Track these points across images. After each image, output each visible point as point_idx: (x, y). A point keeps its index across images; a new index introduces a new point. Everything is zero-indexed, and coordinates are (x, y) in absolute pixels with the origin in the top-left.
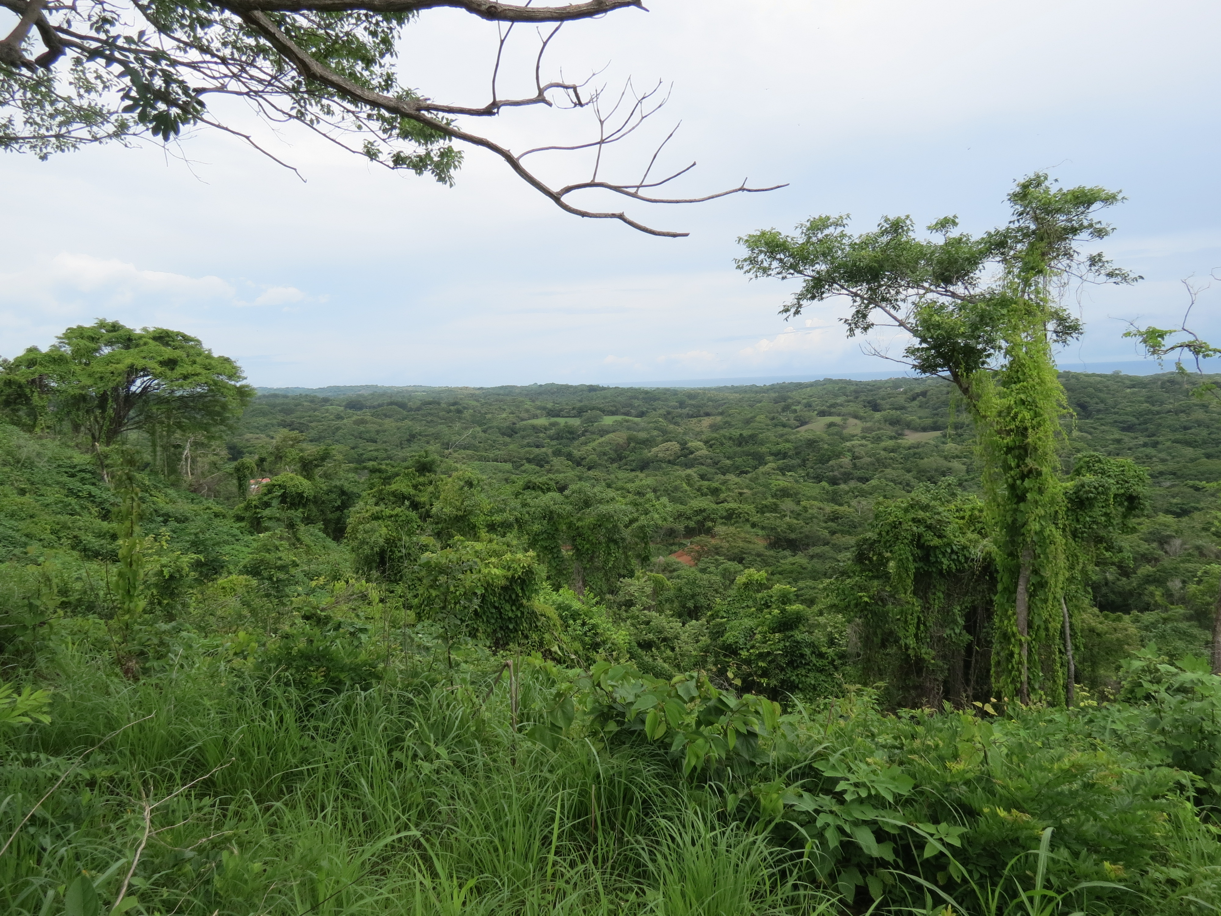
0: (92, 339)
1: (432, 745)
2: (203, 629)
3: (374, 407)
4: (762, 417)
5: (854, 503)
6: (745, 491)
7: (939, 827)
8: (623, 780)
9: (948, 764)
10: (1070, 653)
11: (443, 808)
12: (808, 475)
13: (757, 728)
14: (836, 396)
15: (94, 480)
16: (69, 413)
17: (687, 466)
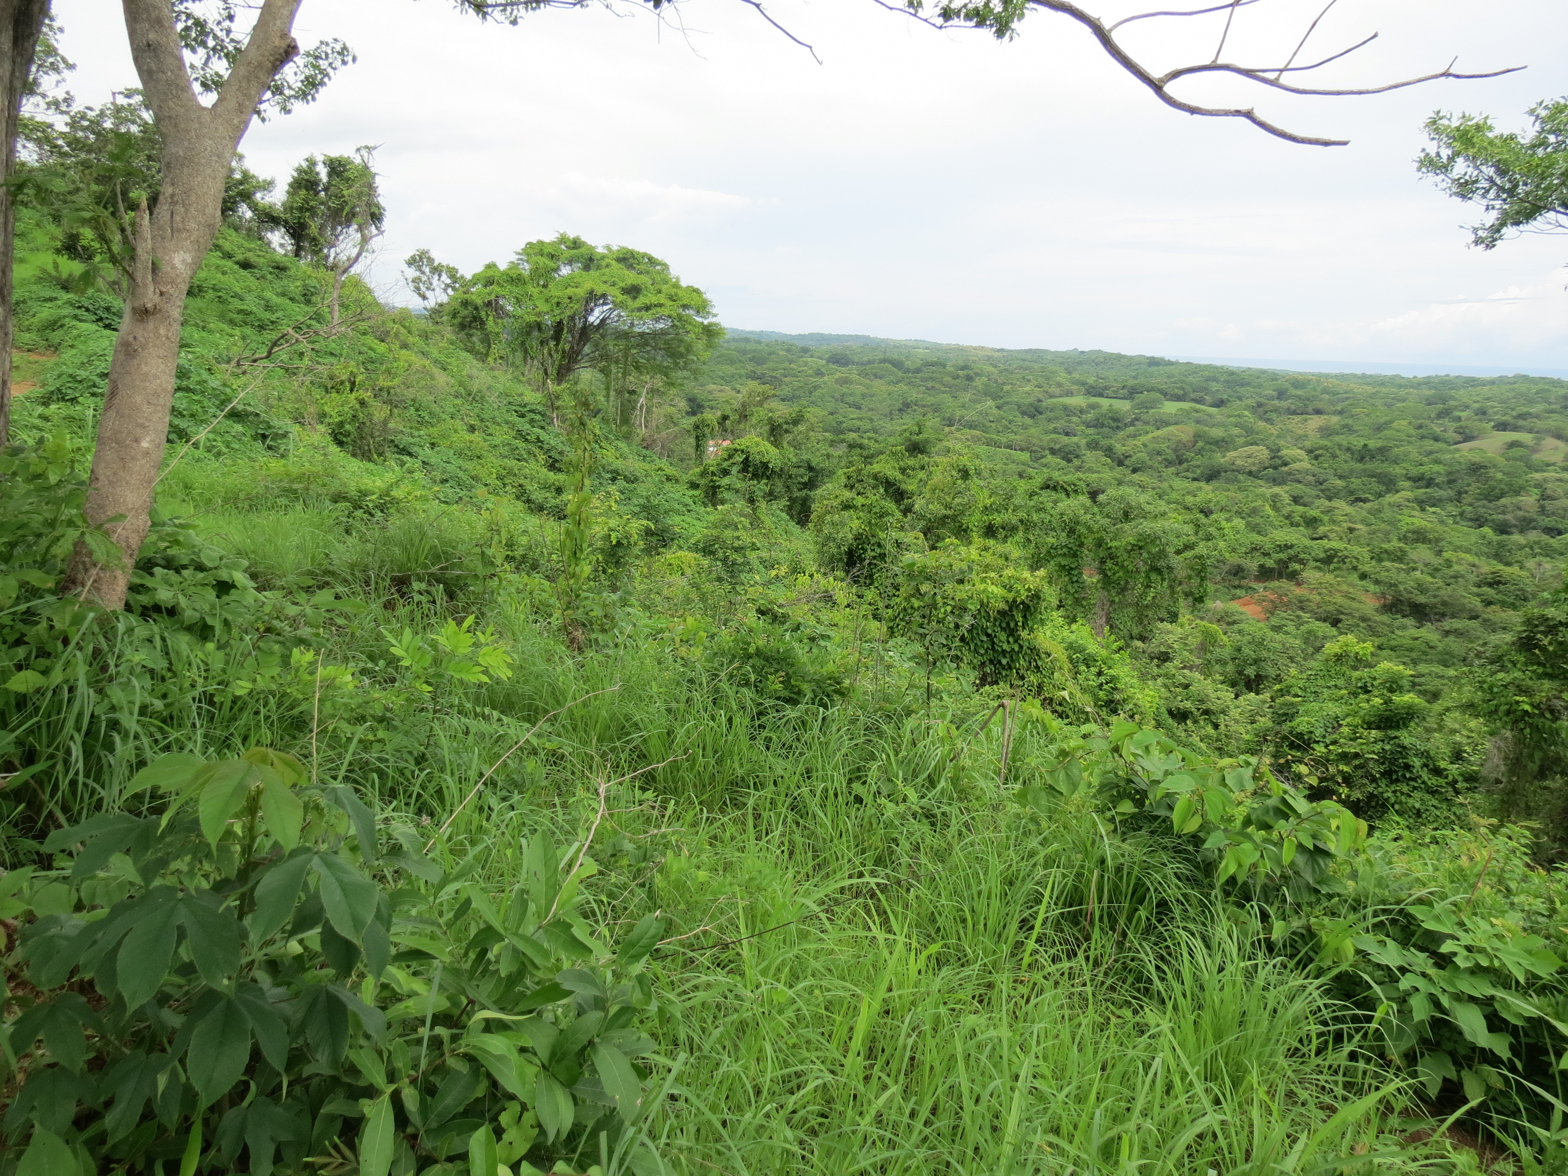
0: (552, 256)
1: (899, 783)
2: (648, 607)
3: (862, 364)
4: (1404, 422)
5: (1530, 564)
6: (1358, 526)
8: (1135, 873)
12: (1462, 514)
13: (1330, 846)
14: (1531, 402)
15: (543, 423)
16: (522, 343)
17: (1275, 482)
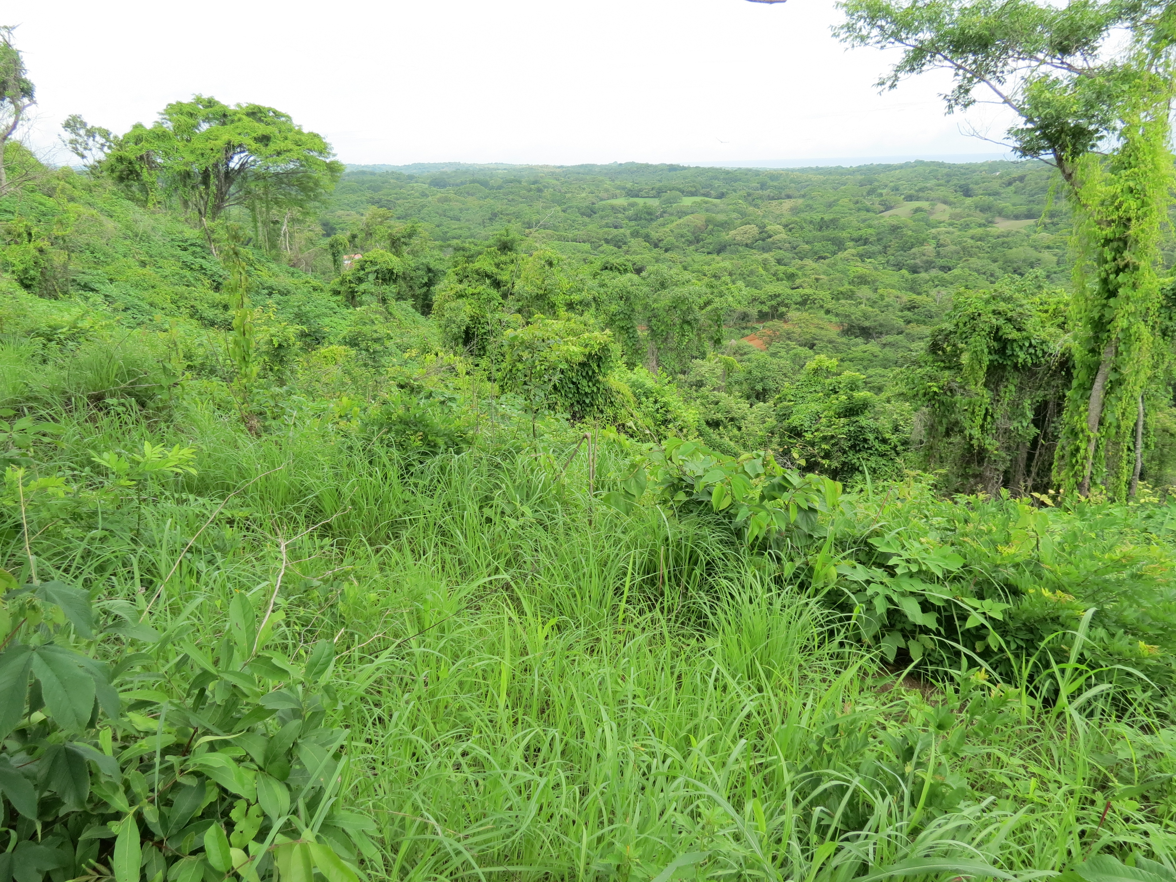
0: (191, 115)
1: (518, 504)
2: (310, 393)
3: (457, 185)
4: (846, 200)
5: (933, 292)
6: (822, 277)
7: (984, 602)
8: (689, 544)
9: (1000, 548)
10: (1139, 451)
11: (528, 558)
12: (887, 262)
13: (817, 505)
14: (926, 179)
15: (204, 254)
16: (176, 189)
17: (764, 250)
